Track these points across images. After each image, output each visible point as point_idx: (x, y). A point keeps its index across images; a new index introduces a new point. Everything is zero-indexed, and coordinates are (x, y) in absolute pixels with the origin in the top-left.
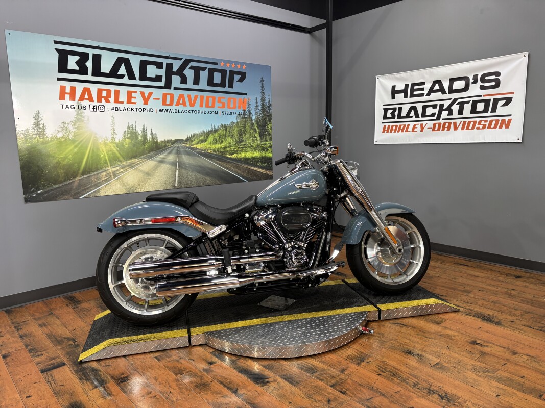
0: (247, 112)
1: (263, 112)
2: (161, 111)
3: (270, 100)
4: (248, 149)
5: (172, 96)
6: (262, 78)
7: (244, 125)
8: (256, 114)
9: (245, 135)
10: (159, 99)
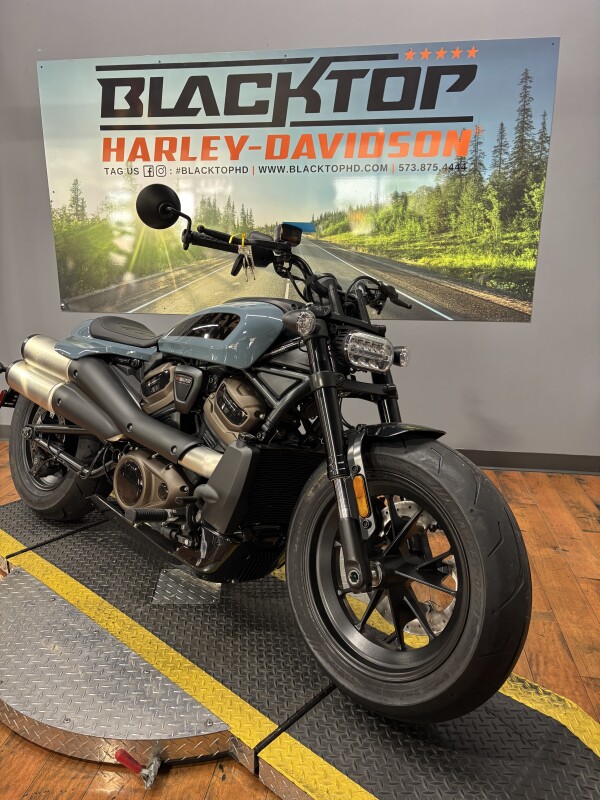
0: (470, 162)
1: (519, 159)
2: (262, 170)
3: (548, 127)
4: (463, 247)
5: (286, 139)
6: (526, 73)
7: (456, 191)
8: (495, 166)
9: (457, 216)
10: (259, 148)
